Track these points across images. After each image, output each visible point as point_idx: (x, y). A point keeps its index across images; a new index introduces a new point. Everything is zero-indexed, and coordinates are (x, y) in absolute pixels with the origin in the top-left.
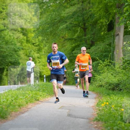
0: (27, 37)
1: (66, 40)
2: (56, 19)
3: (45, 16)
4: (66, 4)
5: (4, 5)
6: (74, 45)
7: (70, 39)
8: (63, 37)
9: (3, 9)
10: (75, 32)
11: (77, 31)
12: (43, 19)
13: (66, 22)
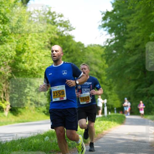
0: (101, 80)
1: (130, 80)
2: (122, 66)
3: (114, 63)
4: (129, 54)
5: (84, 57)
6: (137, 84)
7: (134, 80)
8: (128, 79)
9: (83, 60)
10: (137, 74)
11: (139, 74)
12: (113, 66)
13: (130, 67)
